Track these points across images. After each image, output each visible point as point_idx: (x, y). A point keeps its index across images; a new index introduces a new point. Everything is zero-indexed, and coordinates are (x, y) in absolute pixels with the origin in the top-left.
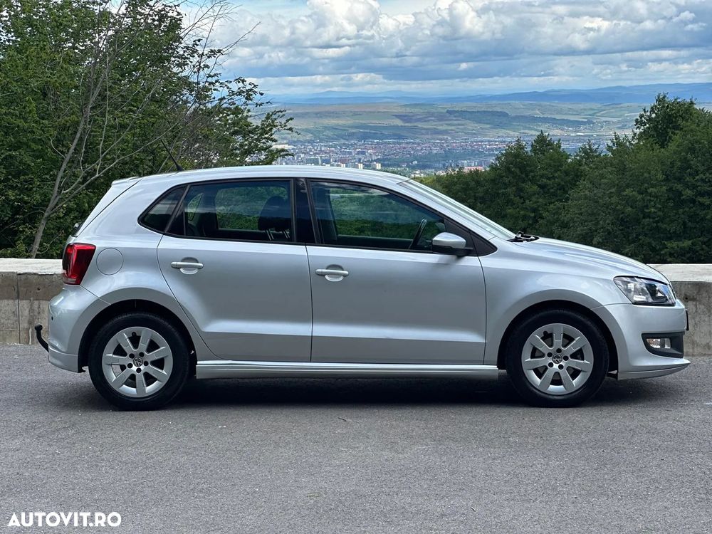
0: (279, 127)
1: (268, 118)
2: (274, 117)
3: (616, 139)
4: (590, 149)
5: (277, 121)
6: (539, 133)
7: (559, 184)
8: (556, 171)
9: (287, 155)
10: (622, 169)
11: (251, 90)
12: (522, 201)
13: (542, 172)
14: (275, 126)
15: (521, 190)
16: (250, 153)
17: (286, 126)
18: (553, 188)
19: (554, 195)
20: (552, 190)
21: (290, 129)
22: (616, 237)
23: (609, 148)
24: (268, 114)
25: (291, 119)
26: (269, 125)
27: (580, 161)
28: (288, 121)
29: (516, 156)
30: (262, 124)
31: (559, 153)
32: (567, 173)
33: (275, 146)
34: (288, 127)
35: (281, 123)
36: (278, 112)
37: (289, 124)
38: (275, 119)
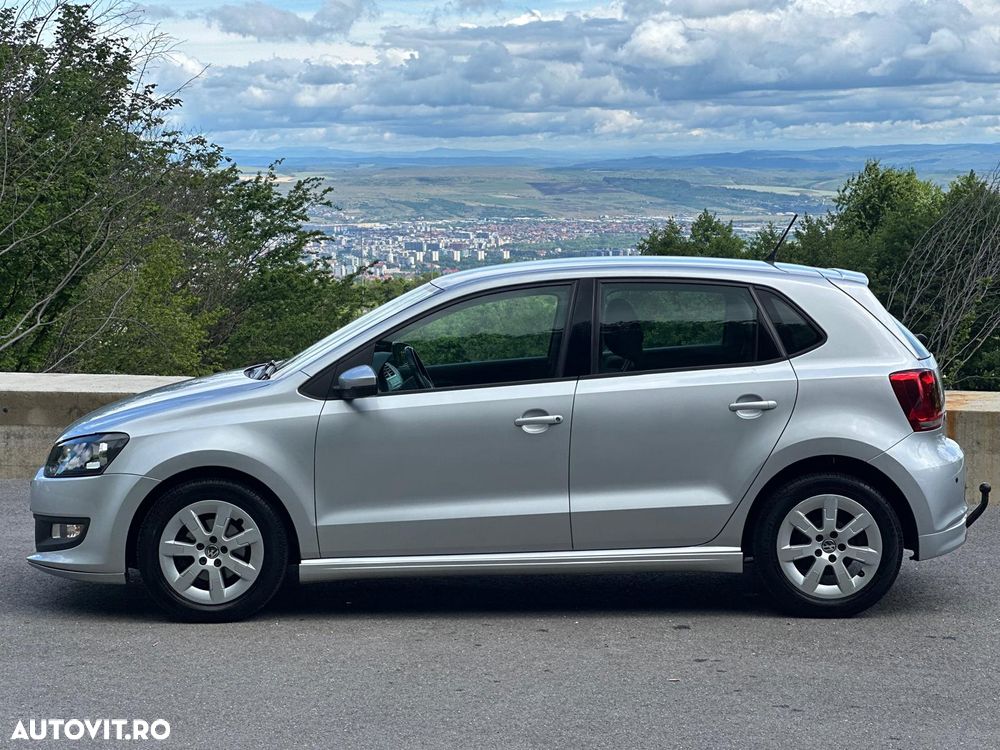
0: (313, 200)
1: (299, 186)
2: (306, 186)
3: (807, 222)
4: (772, 234)
5: (311, 192)
6: (702, 212)
9: (322, 239)
11: (214, 154)
14: (308, 200)
16: (270, 237)
17: (322, 199)
21: (328, 204)
23: (798, 235)
24: (299, 182)
25: (330, 189)
26: (300, 197)
27: (757, 251)
28: (325, 192)
29: (669, 242)
30: (290, 197)
34: (325, 201)
35: (315, 195)
36: (313, 180)
37: (328, 197)
38: (308, 190)
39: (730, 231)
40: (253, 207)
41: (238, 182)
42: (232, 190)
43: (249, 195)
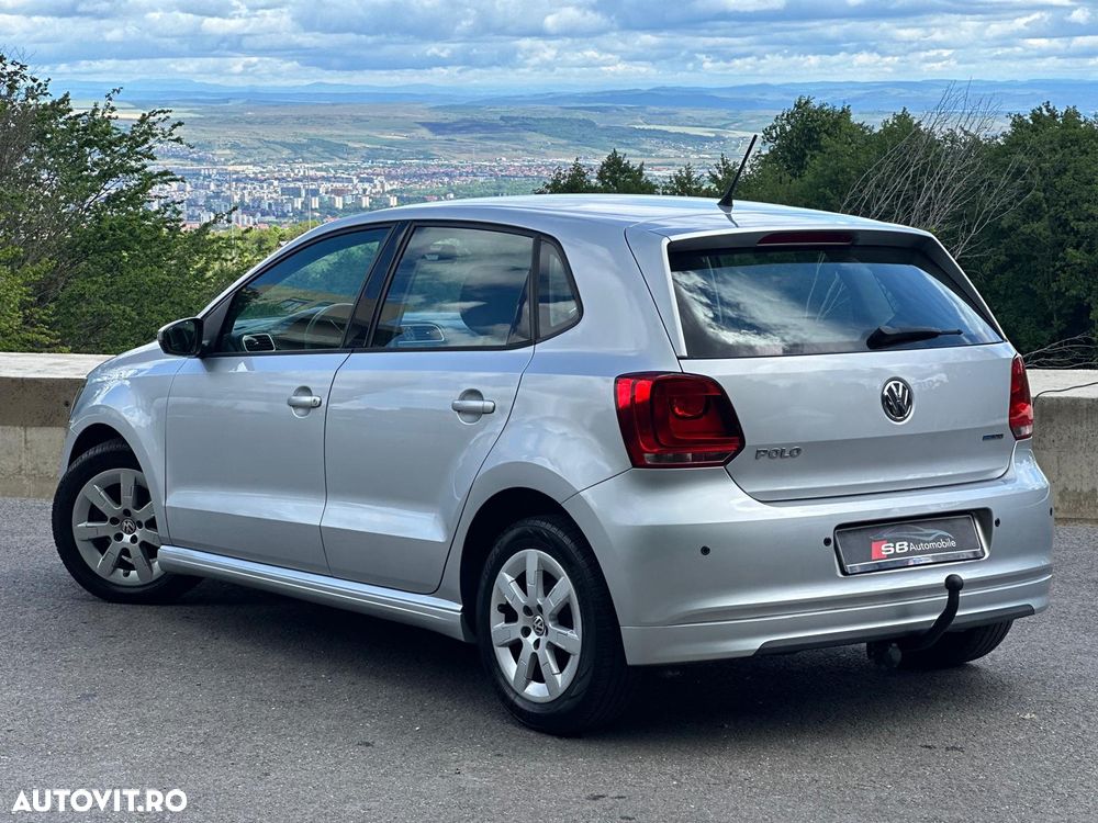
0: (160, 136)
1: (143, 120)
2: (152, 120)
3: (724, 164)
4: (688, 178)
5: (158, 126)
9: (172, 180)
14: (154, 135)
16: (111, 176)
17: (171, 134)
21: (178, 140)
23: (714, 179)
24: (144, 115)
25: (180, 124)
26: (144, 132)
28: (174, 126)
30: (133, 132)
31: (639, 183)
33: (153, 167)
34: (174, 137)
35: (163, 129)
36: (159, 112)
37: (177, 132)
38: (154, 124)
39: (641, 174)
40: (90, 144)
41: (72, 114)
42: (64, 124)
43: (85, 129)
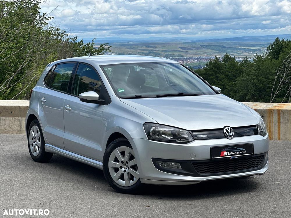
0: (105, 50)
1: (101, 47)
2: (103, 46)
3: (257, 56)
4: (247, 60)
6: (225, 54)
7: (234, 75)
8: (233, 69)
10: (258, 69)
11: (63, 33)
12: (218, 81)
13: (227, 70)
14: (104, 50)
15: (217, 77)
17: (108, 50)
18: (231, 76)
19: (231, 79)
20: (231, 77)
21: (110, 51)
22: (256, 97)
23: (254, 60)
24: (101, 45)
25: (110, 47)
26: (101, 49)
27: (242, 65)
29: (216, 63)
30: (99, 49)
31: (234, 62)
32: (237, 70)
35: (106, 48)
36: (105, 44)
37: (110, 49)
38: (104, 47)
39: (234, 59)
41: (83, 45)
42: (82, 47)
43: (86, 49)
